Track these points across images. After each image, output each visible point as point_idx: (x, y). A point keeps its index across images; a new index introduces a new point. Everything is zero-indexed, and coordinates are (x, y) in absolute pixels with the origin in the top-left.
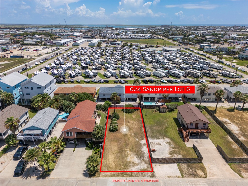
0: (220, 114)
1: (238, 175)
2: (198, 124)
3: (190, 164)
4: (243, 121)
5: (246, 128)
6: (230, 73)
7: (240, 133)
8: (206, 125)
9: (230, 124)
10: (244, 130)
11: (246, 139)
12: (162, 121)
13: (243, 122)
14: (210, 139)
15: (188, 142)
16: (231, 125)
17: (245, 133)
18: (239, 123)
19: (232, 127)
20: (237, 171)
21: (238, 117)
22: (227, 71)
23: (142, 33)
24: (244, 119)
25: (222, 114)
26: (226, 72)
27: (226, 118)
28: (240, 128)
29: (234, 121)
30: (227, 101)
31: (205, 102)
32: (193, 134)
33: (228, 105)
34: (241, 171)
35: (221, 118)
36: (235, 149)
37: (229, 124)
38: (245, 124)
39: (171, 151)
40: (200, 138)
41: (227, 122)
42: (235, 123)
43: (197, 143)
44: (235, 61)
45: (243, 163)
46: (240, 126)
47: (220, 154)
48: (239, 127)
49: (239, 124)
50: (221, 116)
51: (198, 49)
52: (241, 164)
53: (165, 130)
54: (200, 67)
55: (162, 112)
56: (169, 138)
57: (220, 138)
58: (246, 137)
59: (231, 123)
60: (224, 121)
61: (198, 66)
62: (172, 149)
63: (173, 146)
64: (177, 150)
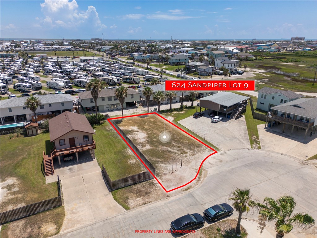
0: (128, 123)
1: (121, 207)
2: (74, 138)
3: (35, 216)
4: (156, 126)
5: (156, 133)
6: (155, 76)
7: (147, 140)
8: (88, 138)
9: (137, 132)
10: (153, 136)
11: (153, 147)
12: (21, 150)
13: (154, 127)
14: (97, 160)
15: (52, 175)
16: (139, 133)
17: (153, 140)
18: (149, 128)
19: (138, 135)
20: (121, 201)
21: (151, 122)
22: (151, 75)
23: (59, 45)
24: (157, 123)
25: (130, 121)
26: (149, 76)
27: (134, 126)
28: (149, 134)
29: (144, 128)
30: (142, 106)
31: (112, 110)
32: (66, 159)
33: (143, 110)
34: (128, 199)
35: (127, 126)
36: (132, 164)
37: (135, 133)
38: (156, 129)
39: (4, 203)
40: (80, 163)
41: (133, 130)
42: (144, 130)
43: (70, 171)
44: (166, 67)
45: (136, 183)
46: (149, 132)
47: (103, 180)
48: (147, 134)
49: (149, 130)
50: (128, 124)
51: (128, 59)
52: (133, 186)
53: (17, 164)
54: (120, 73)
55: (29, 136)
56: (16, 176)
57: (115, 153)
58: (153, 144)
59: (138, 130)
60: (130, 130)
61: (119, 73)
62: (10, 197)
63: (16, 189)
64: (20, 196)
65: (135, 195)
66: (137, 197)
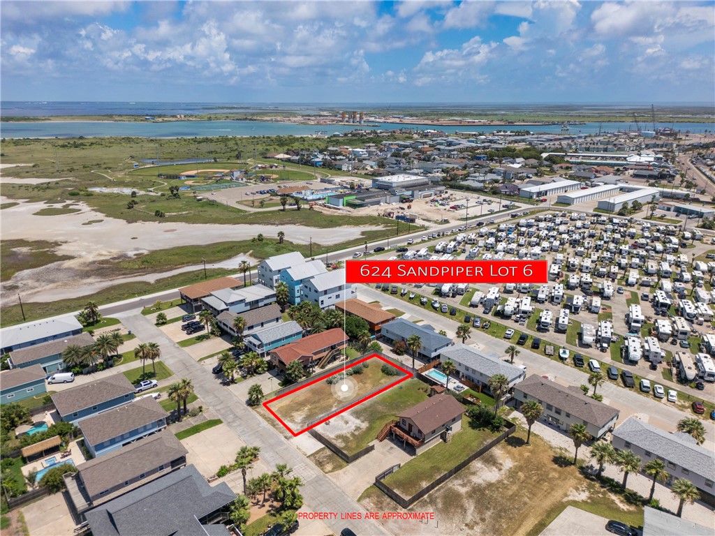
0: (520, 453)
1: (359, 497)
2: (412, 425)
3: (335, 455)
7: (480, 484)
9: (497, 470)
10: (498, 488)
11: (466, 494)
13: (528, 483)
15: (380, 441)
17: (485, 490)
18: (519, 479)
19: (489, 473)
20: (366, 494)
21: (544, 475)
27: (516, 462)
28: (498, 483)
29: (517, 473)
34: (369, 498)
35: (508, 455)
37: (494, 468)
39: (343, 435)
40: (404, 449)
41: (501, 465)
42: (510, 474)
43: (389, 450)
46: (505, 481)
48: (500, 481)
49: (513, 480)
50: (517, 454)
52: (385, 496)
53: (385, 415)
57: (433, 467)
58: (474, 492)
59: (504, 470)
60: (500, 462)
62: (349, 435)
63: (356, 433)
64: (351, 438)
65: (375, 501)
66: (374, 503)
